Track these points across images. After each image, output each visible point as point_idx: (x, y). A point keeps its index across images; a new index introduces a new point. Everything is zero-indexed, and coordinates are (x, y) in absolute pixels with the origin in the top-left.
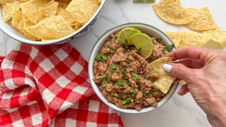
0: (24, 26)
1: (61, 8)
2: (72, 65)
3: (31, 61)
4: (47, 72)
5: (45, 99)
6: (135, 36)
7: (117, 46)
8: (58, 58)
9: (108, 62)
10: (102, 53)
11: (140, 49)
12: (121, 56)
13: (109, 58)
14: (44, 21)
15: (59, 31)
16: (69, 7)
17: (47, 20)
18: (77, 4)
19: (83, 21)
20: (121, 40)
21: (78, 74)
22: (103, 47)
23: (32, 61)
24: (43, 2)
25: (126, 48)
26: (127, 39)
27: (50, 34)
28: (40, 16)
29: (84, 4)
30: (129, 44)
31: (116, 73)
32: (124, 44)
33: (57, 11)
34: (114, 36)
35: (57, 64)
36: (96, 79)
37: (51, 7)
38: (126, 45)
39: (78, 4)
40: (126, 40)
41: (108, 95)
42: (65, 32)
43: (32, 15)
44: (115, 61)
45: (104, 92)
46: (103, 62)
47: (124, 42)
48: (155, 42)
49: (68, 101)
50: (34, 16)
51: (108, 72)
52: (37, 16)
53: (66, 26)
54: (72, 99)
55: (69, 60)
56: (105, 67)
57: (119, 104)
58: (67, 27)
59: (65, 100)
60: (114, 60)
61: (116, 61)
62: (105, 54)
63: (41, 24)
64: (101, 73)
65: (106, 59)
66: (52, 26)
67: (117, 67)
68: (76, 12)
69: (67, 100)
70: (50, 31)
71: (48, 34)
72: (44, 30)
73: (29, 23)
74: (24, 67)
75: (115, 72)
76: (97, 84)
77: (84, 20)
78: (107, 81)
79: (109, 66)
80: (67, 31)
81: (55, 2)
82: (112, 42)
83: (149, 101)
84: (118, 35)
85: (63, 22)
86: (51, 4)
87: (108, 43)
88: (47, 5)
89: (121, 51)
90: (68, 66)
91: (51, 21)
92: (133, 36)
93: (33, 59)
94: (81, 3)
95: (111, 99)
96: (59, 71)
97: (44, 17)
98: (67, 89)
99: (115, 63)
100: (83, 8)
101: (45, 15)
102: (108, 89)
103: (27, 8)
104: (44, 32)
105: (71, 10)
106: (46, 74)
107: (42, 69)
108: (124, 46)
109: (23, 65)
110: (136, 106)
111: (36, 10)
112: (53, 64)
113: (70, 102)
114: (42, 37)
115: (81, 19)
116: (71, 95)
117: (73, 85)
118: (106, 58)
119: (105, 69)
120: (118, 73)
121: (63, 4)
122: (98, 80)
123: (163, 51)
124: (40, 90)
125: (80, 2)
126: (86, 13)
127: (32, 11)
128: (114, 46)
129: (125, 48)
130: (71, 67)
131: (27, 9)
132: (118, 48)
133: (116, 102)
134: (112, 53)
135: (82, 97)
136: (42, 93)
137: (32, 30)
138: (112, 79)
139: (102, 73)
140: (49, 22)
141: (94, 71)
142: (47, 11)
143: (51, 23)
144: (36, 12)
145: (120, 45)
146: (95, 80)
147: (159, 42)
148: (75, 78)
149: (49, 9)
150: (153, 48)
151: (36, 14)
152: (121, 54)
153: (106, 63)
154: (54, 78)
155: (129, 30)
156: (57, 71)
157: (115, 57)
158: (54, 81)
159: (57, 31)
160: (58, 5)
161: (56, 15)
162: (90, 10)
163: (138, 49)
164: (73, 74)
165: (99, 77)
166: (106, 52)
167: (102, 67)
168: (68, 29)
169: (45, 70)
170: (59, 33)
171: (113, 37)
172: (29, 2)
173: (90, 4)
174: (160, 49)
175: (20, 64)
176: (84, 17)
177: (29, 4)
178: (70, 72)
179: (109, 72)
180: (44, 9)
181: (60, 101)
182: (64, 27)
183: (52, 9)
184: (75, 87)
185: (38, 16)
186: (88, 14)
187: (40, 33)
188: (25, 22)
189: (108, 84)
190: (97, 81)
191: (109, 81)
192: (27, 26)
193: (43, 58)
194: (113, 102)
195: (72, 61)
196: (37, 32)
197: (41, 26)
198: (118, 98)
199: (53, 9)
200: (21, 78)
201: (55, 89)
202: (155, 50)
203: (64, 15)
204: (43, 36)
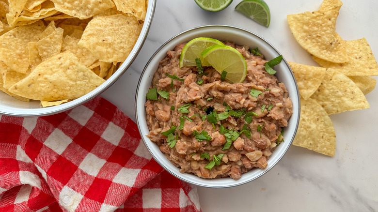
0: (4, 82)
1: (69, 37)
2: (102, 130)
3: (27, 138)
4: (60, 154)
5: (66, 205)
6: (212, 53)
7: (182, 71)
8: (76, 122)
9: (171, 102)
10: (159, 88)
11: (224, 73)
12: (194, 90)
13: (172, 95)
14: (40, 68)
15: (71, 83)
16: (84, 38)
17: (46, 64)
18: (98, 30)
19: (114, 58)
20: (188, 61)
21: (117, 144)
22: (157, 76)
23: (29, 137)
24: (34, 30)
25: (200, 73)
26: (198, 58)
27: (55, 90)
28: (32, 58)
29: (111, 28)
30: (203, 65)
31: (190, 120)
32: (195, 67)
33: (62, 44)
34: (175, 53)
35: (76, 133)
36: (154, 135)
37: (51, 38)
38: (198, 69)
39: (100, 28)
40: (197, 60)
41: (180, 160)
42: (82, 82)
43: (16, 59)
44: (184, 100)
45: (172, 155)
46: (161, 103)
47: (194, 64)
48: (248, 55)
49: (107, 203)
50: (20, 60)
51: (174, 120)
52: (26, 59)
53: (83, 72)
54: (114, 199)
55: (97, 121)
56: (166, 112)
57: (201, 172)
58: (86, 73)
59: (103, 203)
60: (183, 98)
61: (187, 100)
62: (163, 88)
63: (37, 75)
64: (161, 123)
65: (166, 98)
66: (57, 76)
67: (190, 110)
68: (98, 45)
69: (105, 201)
70: (54, 85)
71: (52, 90)
72: (42, 85)
73: (12, 73)
74: (15, 148)
75: (187, 118)
76: (155, 143)
77: (115, 56)
78: (175, 136)
79: (175, 110)
80: (87, 81)
81: (56, 29)
82: (172, 66)
83: (252, 157)
84: (181, 52)
85: (77, 66)
86: (50, 32)
87: (165, 68)
88: (41, 35)
89: (193, 80)
90: (97, 133)
91: (53, 66)
92: (208, 53)
93: (30, 132)
94: (106, 26)
95: (187, 166)
96: (81, 146)
97: (40, 59)
98: (101, 179)
99: (185, 103)
100: (111, 34)
101: (40, 55)
102: (180, 151)
103: (4, 47)
104: (43, 89)
105: (89, 43)
106: (60, 158)
107: (51, 151)
108: (194, 69)
109: (12, 145)
110: (230, 171)
111: (22, 47)
112: (69, 136)
113: (112, 204)
114: (41, 97)
115: (109, 55)
116: (111, 191)
117: (112, 169)
118: (166, 95)
119: (167, 115)
120: (193, 120)
121: (71, 28)
122: (156, 135)
123: (264, 69)
124: (53, 190)
125: (104, 23)
126: (118, 43)
127: (14, 50)
128: (178, 72)
129: (197, 73)
130: (102, 133)
131: (6, 49)
132: (184, 74)
133: (196, 170)
134: (176, 86)
135: (131, 191)
136: (58, 194)
137: (21, 89)
138: (184, 133)
139: (164, 122)
140: (51, 69)
141: (147, 120)
142: (44, 48)
143: (54, 70)
144: (23, 52)
145: (188, 69)
146: (152, 136)
147: (255, 55)
148: (113, 153)
149: (47, 42)
150: (247, 66)
151: (24, 55)
152: (194, 87)
153: (168, 105)
154: (75, 163)
155: (200, 43)
156: (78, 148)
157: (183, 93)
158: (76, 168)
159: (68, 83)
160: (63, 32)
161: (61, 51)
162: (123, 36)
163: (221, 73)
164: (107, 145)
165: (159, 130)
166: (165, 85)
167: (162, 112)
168: (87, 76)
169: (56, 151)
170: (72, 86)
171: (173, 56)
172: (7, 36)
173: (122, 25)
174: (259, 67)
175: (5, 144)
176: (115, 50)
177: (8, 39)
178: (102, 143)
179: (177, 119)
180: (37, 43)
181: (93, 206)
182: (81, 74)
183: (52, 43)
184: (116, 173)
185: (28, 58)
186: (122, 45)
187: (36, 91)
188: (5, 74)
189: (178, 141)
190: (155, 139)
191: (179, 135)
192: (10, 79)
193: (49, 129)
194: (190, 171)
195: (103, 123)
196: (30, 90)
197: (37, 78)
198: (198, 162)
199: (55, 42)
200: (12, 174)
201: (80, 184)
202: (250, 71)
203: (77, 49)
204: (43, 95)
